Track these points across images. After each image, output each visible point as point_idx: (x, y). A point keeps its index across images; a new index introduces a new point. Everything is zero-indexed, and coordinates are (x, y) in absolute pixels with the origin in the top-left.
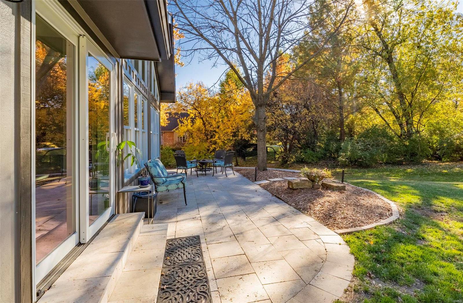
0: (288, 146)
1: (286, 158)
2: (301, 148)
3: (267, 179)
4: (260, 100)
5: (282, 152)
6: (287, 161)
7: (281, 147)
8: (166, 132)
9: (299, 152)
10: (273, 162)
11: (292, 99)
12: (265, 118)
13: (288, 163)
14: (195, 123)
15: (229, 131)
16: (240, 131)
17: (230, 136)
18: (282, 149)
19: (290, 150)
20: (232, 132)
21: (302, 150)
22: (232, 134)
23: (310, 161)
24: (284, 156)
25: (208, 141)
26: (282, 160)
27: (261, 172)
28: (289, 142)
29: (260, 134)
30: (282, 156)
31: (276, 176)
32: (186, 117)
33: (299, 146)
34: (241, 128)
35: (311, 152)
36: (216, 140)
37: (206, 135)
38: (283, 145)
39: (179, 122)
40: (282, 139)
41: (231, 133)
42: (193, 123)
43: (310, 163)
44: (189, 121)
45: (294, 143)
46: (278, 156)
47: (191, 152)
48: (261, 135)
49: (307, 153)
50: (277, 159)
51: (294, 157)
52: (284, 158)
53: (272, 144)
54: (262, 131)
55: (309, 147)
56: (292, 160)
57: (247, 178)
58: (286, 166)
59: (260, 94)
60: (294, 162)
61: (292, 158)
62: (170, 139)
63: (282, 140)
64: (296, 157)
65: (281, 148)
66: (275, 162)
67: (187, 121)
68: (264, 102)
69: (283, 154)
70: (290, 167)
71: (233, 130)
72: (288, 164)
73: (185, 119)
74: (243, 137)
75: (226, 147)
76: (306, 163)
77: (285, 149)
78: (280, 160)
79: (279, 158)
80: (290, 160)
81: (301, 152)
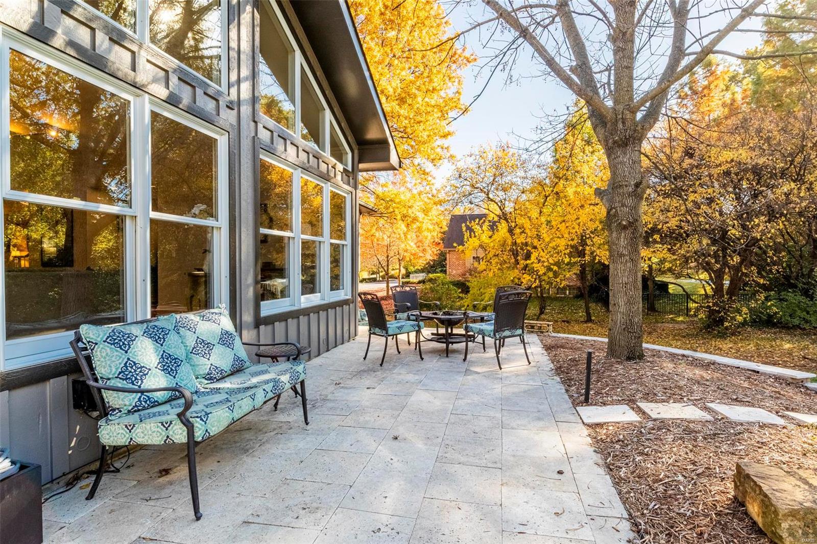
0: (727, 283)
1: (719, 312)
2: (765, 288)
3: (631, 402)
4: (620, 126)
5: (707, 296)
6: (721, 321)
7: (706, 285)
8: (452, 251)
9: (762, 297)
10: (681, 319)
11: (744, 155)
12: (641, 183)
13: (726, 324)
14: (498, 231)
15: (563, 242)
16: (589, 242)
17: (565, 254)
18: (708, 288)
19: (732, 291)
20: (568, 245)
21: (772, 293)
22: (568, 251)
23: (796, 321)
24: (714, 305)
25: (518, 266)
26: (709, 317)
27: (618, 363)
28: (730, 272)
29: (618, 239)
30: (709, 307)
31: (674, 393)
32: (478, 220)
33: (762, 281)
34: (592, 236)
35: (803, 299)
36: (532, 263)
37: (515, 254)
38: (711, 278)
39: (464, 229)
40: (708, 263)
41: (566, 249)
42: (493, 231)
43: (798, 327)
44: (485, 227)
45: (746, 275)
46: (695, 305)
47: (481, 290)
48: (623, 242)
49: (786, 301)
50: (692, 313)
51: (745, 310)
52: (711, 312)
53: (678, 276)
54: (625, 228)
55: (794, 286)
56: (740, 319)
57: (563, 382)
58: (719, 332)
59: (620, 107)
60: (744, 324)
61: (739, 311)
62: (458, 265)
63: (707, 268)
64: (750, 310)
65: (704, 287)
66: (687, 319)
67: (481, 227)
68: (635, 131)
69: (710, 300)
70: (733, 334)
71: (572, 240)
72: (727, 328)
73: (477, 222)
74: (597, 258)
75: (558, 280)
76: (783, 327)
77: (718, 290)
78: (702, 315)
79: (697, 309)
80: (733, 318)
81: (767, 299)
